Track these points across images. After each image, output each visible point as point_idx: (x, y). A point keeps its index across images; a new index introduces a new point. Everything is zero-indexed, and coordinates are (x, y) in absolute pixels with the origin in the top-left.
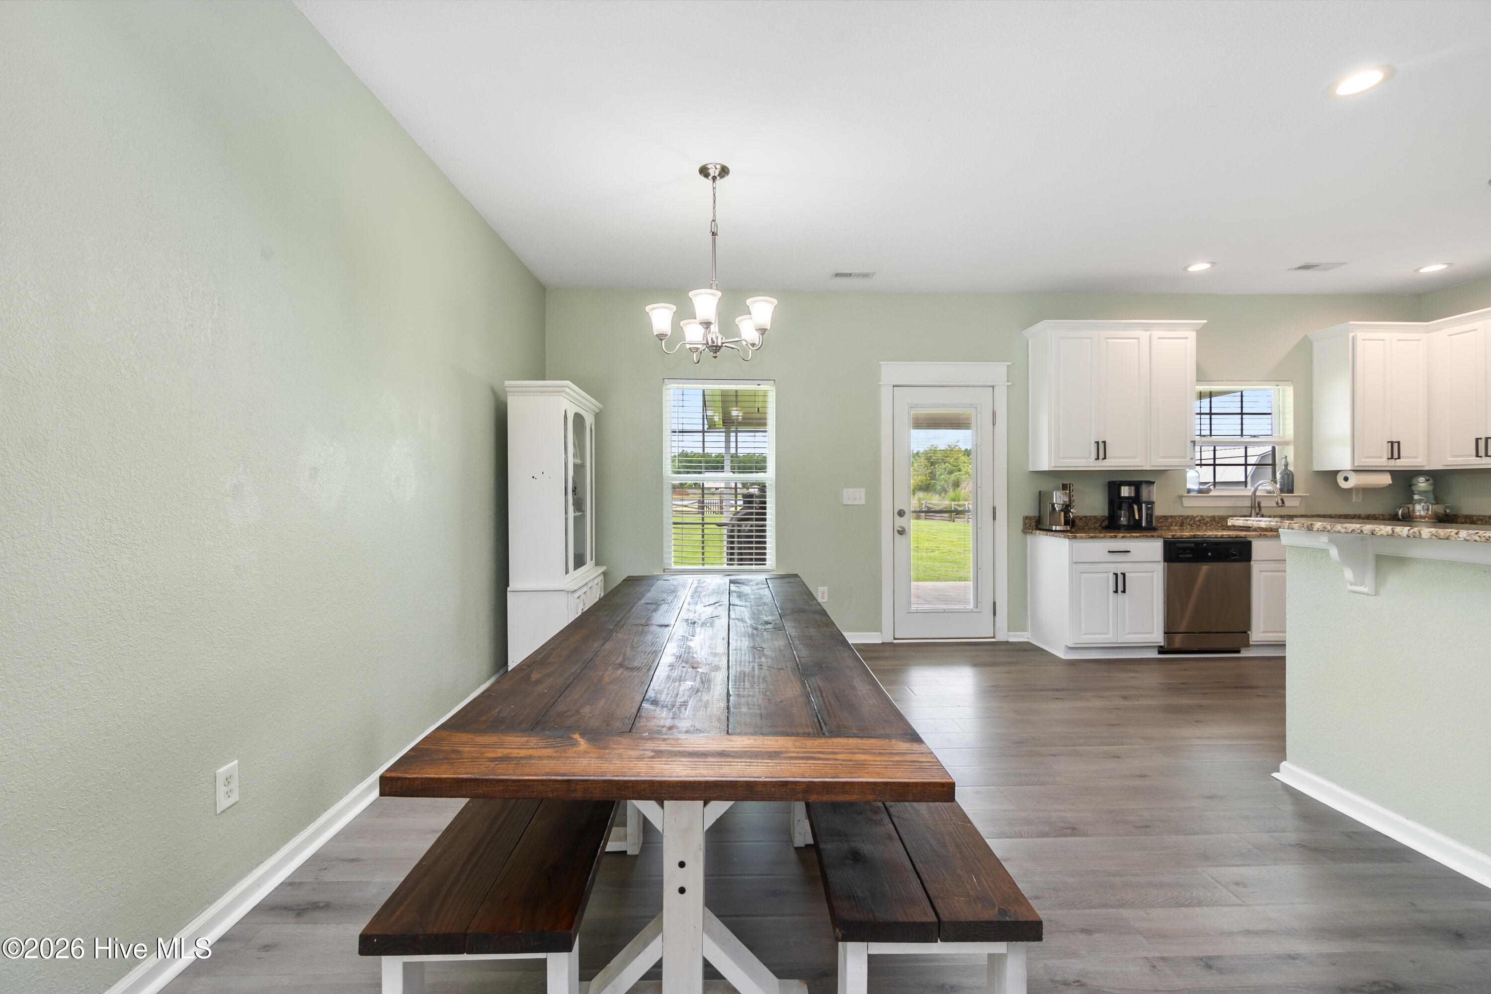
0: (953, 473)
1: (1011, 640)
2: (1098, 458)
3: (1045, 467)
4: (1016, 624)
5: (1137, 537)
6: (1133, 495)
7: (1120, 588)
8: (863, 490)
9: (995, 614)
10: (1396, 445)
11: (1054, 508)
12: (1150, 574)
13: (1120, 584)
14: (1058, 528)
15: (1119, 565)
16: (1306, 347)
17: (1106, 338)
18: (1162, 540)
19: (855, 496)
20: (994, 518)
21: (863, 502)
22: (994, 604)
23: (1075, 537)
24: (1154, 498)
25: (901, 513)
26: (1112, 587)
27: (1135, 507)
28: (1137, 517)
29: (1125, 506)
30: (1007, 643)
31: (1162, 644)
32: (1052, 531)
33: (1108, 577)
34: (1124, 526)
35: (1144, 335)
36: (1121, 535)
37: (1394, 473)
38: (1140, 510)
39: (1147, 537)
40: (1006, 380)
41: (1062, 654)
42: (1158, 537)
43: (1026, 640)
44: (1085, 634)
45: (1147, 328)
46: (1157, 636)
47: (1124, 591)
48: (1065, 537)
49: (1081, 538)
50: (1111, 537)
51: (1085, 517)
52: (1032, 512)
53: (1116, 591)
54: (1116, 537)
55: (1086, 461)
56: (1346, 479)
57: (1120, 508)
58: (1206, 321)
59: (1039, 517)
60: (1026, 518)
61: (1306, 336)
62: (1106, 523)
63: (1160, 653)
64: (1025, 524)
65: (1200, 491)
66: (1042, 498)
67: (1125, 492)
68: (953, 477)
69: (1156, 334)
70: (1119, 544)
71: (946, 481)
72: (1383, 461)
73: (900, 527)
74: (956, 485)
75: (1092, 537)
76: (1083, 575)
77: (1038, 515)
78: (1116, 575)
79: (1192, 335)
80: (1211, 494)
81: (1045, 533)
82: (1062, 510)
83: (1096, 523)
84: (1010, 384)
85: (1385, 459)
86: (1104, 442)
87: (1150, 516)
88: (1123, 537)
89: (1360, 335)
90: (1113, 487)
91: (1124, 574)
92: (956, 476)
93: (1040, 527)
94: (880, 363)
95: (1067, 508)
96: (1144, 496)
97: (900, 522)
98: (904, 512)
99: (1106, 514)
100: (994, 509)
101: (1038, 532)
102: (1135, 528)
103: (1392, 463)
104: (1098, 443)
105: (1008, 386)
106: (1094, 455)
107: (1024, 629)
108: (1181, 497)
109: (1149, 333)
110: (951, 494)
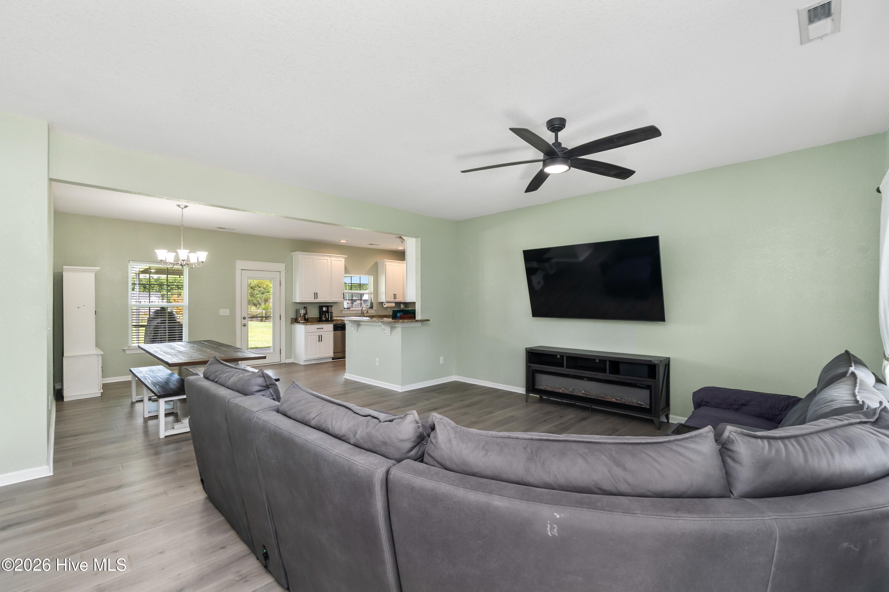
0: (264, 294)
1: (286, 362)
2: (315, 298)
3: (298, 302)
4: (288, 357)
5: (325, 324)
6: (326, 310)
7: (320, 340)
8: (228, 309)
9: (280, 353)
10: (395, 295)
11: (301, 315)
12: (330, 335)
13: (320, 338)
14: (302, 322)
15: (320, 333)
16: (376, 265)
17: (318, 259)
18: (333, 324)
19: (225, 312)
20: (280, 319)
21: (228, 314)
22: (280, 350)
23: (306, 324)
24: (333, 311)
25: (244, 318)
26: (318, 340)
27: (327, 314)
28: (327, 317)
29: (324, 314)
30: (285, 363)
31: (333, 357)
32: (300, 323)
33: (317, 337)
34: (323, 320)
35: (329, 259)
36: (321, 323)
37: (396, 303)
38: (328, 315)
39: (328, 323)
40: (285, 270)
41: (302, 364)
42: (332, 323)
43: (292, 362)
44: (310, 356)
45: (330, 256)
46: (331, 354)
47: (321, 341)
48: (303, 325)
49: (308, 324)
50: (318, 324)
51: (312, 318)
52: (293, 316)
53: (319, 341)
54: (319, 324)
55: (311, 300)
56: (385, 304)
57: (323, 315)
58: (347, 256)
59: (296, 318)
60: (292, 319)
61: (376, 262)
62: (318, 320)
63: (333, 359)
64: (291, 321)
65: (347, 308)
66: (297, 311)
67: (324, 309)
68: (264, 296)
69: (333, 259)
70: (320, 326)
71: (260, 298)
72: (392, 300)
73: (244, 324)
74: (266, 301)
75: (312, 324)
76: (309, 336)
77: (296, 317)
78: (319, 336)
79: (343, 260)
80: (351, 309)
81: (297, 323)
82: (303, 316)
83: (315, 320)
84: (286, 271)
85: (393, 299)
86: (317, 293)
87: (331, 317)
88: (321, 324)
89: (387, 263)
90: (321, 308)
91: (321, 336)
92: (266, 295)
93: (296, 321)
94: (236, 260)
95: (305, 315)
96: (330, 311)
97: (244, 321)
98: (246, 318)
99: (319, 317)
100: (280, 315)
101: (295, 323)
102: (327, 321)
103: (395, 300)
104: (315, 293)
105: (285, 272)
106: (314, 297)
107: (291, 358)
108: (342, 310)
109: (331, 258)
110: (263, 306)
